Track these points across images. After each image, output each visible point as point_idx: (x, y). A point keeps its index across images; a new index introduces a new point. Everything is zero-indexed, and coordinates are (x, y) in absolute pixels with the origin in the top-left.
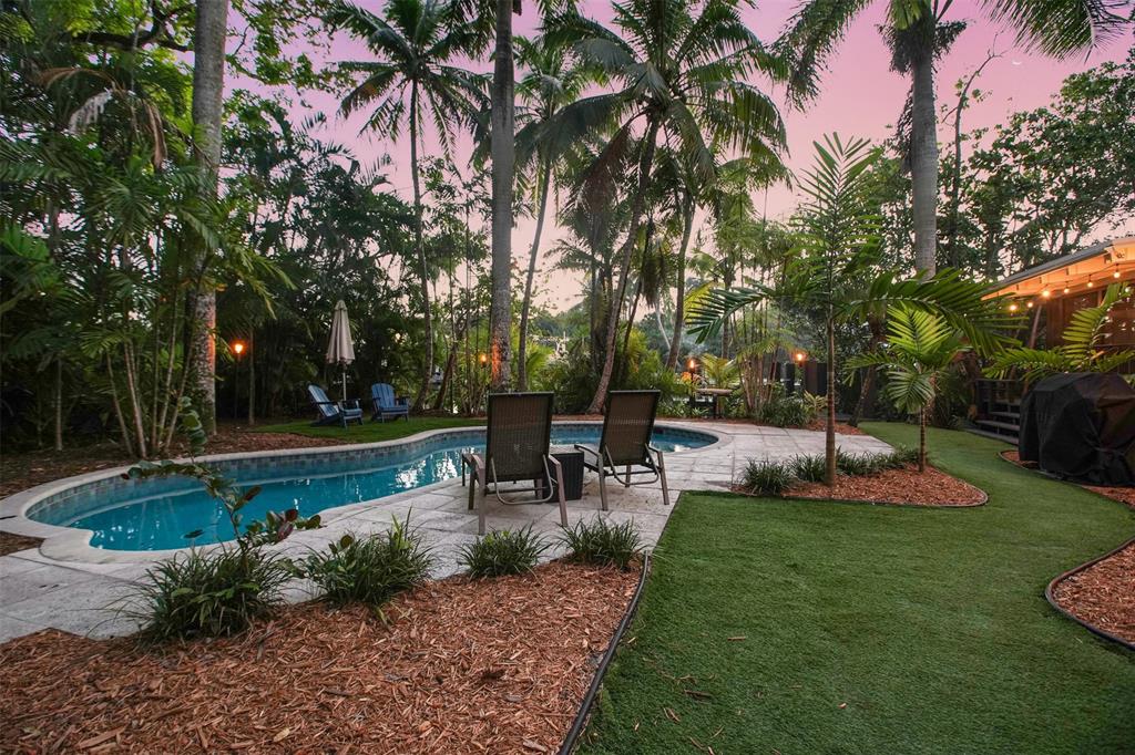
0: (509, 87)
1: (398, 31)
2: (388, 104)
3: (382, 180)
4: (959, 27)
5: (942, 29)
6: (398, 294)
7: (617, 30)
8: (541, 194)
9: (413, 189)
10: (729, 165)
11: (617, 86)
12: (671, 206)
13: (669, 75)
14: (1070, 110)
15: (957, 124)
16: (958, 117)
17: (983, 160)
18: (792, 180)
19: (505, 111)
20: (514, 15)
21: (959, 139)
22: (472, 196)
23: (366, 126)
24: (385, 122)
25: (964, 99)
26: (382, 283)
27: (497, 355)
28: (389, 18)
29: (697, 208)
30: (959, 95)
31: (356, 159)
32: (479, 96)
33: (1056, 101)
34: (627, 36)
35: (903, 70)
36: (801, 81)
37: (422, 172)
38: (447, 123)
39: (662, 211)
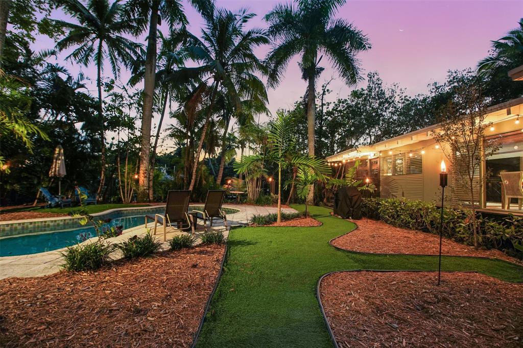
0: (154, 56)
1: (94, 15)
2: (85, 47)
3: (83, 86)
4: (322, 69)
5: (317, 68)
6: (85, 142)
7: (202, 40)
8: (163, 102)
9: (98, 91)
10: (245, 102)
11: (202, 63)
12: (221, 116)
13: (224, 65)
14: (353, 101)
15: (322, 100)
16: (323, 98)
17: (329, 113)
18: (269, 114)
19: (151, 66)
20: (158, 25)
21: (323, 105)
22: (132, 101)
23: (70, 56)
24: (82, 55)
25: (324, 92)
26: (76, 136)
27: (142, 175)
28: (90, 7)
29: (232, 117)
30: (323, 90)
31: (70, 75)
32: (135, 53)
33: (350, 97)
34: (207, 44)
35: (306, 80)
36: (273, 77)
37: (103, 84)
38: (116, 62)
39: (217, 117)
